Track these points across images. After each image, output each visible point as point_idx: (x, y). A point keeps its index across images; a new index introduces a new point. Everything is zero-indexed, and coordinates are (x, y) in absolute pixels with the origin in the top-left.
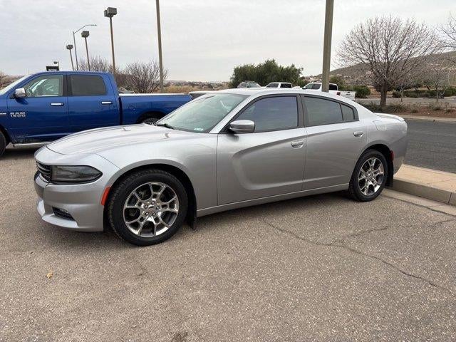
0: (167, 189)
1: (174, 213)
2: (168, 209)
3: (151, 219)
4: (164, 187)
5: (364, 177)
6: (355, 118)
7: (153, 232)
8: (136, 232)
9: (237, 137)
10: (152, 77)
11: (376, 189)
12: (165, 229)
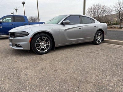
0: (47, 39)
1: (49, 46)
2: (47, 44)
3: (43, 47)
4: (46, 38)
5: (97, 38)
6: (94, 22)
7: (44, 51)
8: (39, 51)
9: (65, 26)
10: (36, 20)
11: (100, 41)
12: (47, 50)
